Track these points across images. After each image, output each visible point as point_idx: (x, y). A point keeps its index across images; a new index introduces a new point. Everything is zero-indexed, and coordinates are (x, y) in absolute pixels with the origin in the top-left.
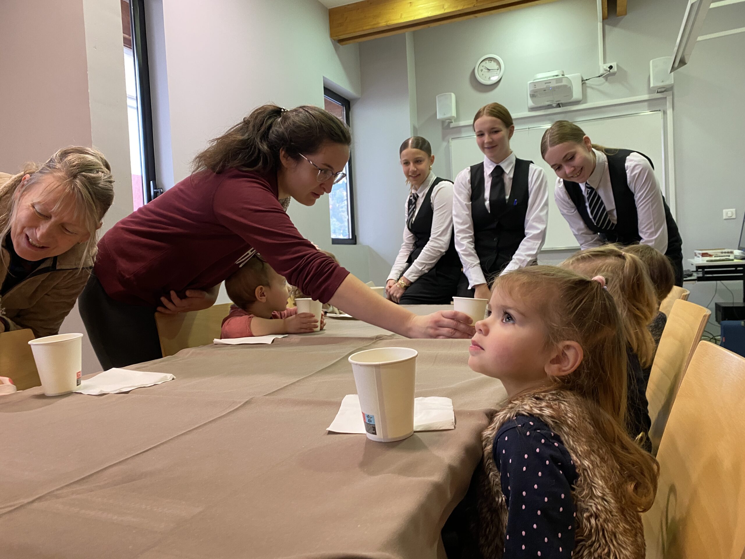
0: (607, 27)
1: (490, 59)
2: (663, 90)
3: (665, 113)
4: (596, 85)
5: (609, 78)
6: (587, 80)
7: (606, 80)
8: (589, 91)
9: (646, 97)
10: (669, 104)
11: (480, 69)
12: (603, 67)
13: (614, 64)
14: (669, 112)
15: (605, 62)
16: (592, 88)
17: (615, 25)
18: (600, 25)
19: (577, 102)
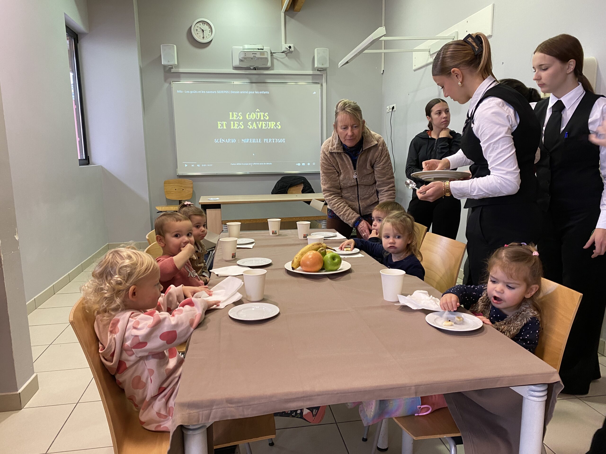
0: (287, 17)
1: (204, 22)
2: (322, 69)
3: (322, 85)
4: (280, 58)
5: (288, 54)
6: (274, 53)
7: (287, 56)
8: (275, 61)
9: (311, 72)
10: (324, 80)
11: (195, 29)
12: (284, 47)
13: (292, 45)
14: (324, 85)
15: (286, 43)
16: (277, 60)
17: (292, 17)
18: (283, 15)
19: (267, 69)
